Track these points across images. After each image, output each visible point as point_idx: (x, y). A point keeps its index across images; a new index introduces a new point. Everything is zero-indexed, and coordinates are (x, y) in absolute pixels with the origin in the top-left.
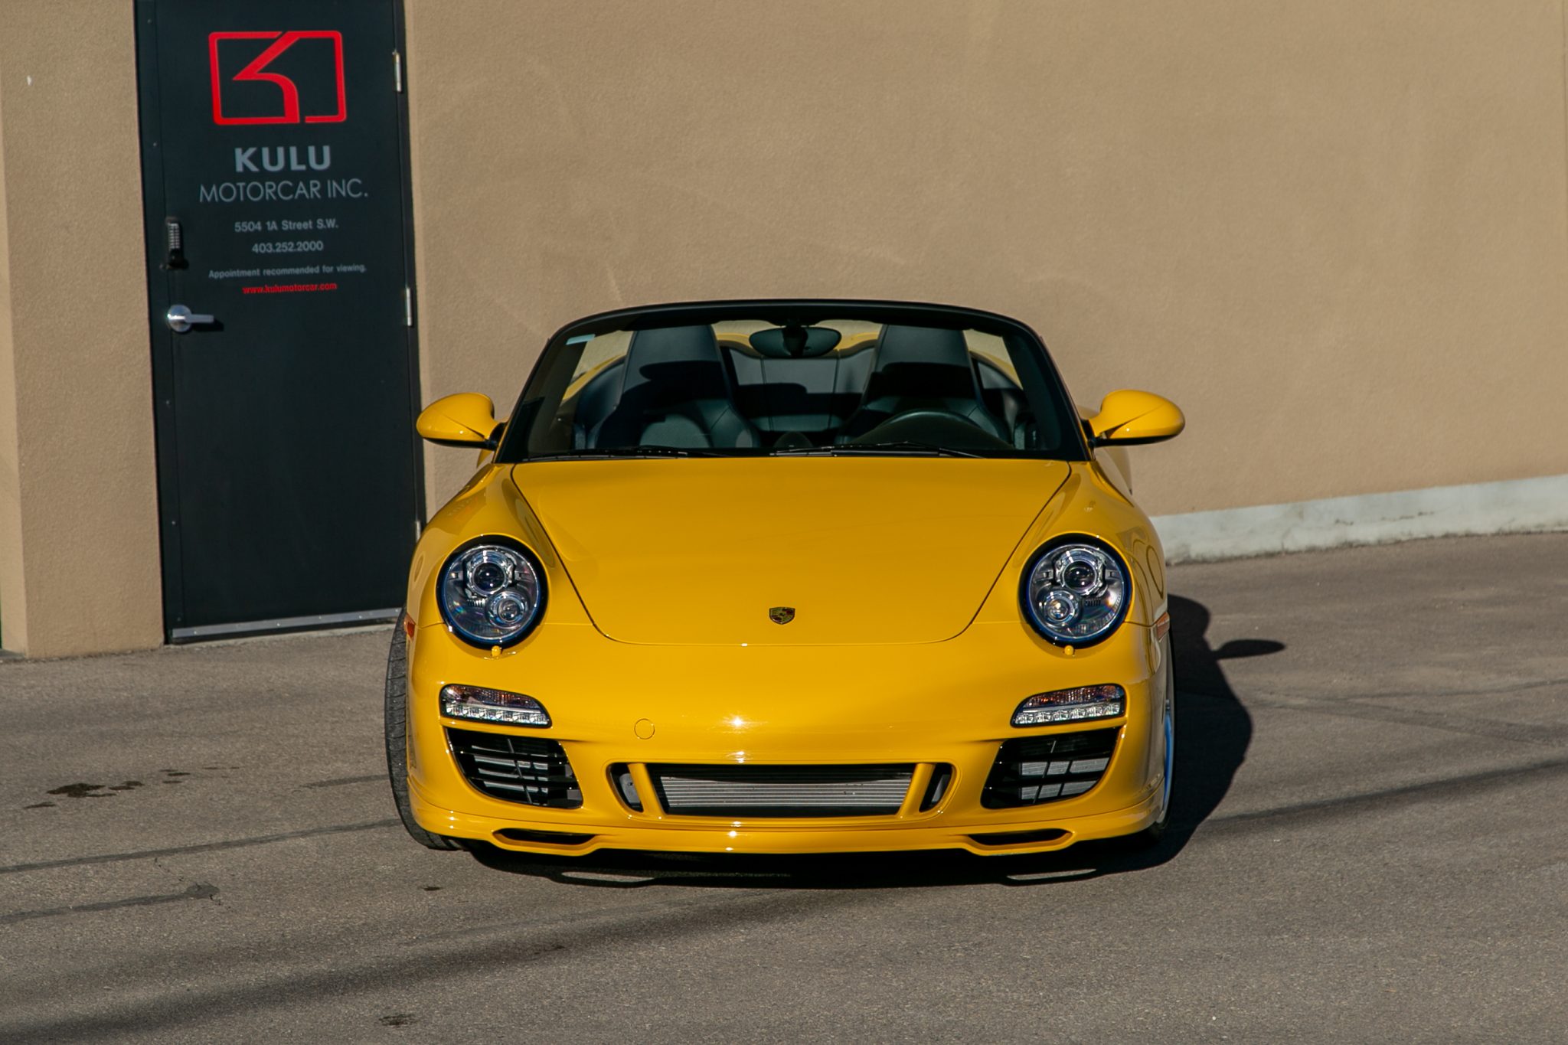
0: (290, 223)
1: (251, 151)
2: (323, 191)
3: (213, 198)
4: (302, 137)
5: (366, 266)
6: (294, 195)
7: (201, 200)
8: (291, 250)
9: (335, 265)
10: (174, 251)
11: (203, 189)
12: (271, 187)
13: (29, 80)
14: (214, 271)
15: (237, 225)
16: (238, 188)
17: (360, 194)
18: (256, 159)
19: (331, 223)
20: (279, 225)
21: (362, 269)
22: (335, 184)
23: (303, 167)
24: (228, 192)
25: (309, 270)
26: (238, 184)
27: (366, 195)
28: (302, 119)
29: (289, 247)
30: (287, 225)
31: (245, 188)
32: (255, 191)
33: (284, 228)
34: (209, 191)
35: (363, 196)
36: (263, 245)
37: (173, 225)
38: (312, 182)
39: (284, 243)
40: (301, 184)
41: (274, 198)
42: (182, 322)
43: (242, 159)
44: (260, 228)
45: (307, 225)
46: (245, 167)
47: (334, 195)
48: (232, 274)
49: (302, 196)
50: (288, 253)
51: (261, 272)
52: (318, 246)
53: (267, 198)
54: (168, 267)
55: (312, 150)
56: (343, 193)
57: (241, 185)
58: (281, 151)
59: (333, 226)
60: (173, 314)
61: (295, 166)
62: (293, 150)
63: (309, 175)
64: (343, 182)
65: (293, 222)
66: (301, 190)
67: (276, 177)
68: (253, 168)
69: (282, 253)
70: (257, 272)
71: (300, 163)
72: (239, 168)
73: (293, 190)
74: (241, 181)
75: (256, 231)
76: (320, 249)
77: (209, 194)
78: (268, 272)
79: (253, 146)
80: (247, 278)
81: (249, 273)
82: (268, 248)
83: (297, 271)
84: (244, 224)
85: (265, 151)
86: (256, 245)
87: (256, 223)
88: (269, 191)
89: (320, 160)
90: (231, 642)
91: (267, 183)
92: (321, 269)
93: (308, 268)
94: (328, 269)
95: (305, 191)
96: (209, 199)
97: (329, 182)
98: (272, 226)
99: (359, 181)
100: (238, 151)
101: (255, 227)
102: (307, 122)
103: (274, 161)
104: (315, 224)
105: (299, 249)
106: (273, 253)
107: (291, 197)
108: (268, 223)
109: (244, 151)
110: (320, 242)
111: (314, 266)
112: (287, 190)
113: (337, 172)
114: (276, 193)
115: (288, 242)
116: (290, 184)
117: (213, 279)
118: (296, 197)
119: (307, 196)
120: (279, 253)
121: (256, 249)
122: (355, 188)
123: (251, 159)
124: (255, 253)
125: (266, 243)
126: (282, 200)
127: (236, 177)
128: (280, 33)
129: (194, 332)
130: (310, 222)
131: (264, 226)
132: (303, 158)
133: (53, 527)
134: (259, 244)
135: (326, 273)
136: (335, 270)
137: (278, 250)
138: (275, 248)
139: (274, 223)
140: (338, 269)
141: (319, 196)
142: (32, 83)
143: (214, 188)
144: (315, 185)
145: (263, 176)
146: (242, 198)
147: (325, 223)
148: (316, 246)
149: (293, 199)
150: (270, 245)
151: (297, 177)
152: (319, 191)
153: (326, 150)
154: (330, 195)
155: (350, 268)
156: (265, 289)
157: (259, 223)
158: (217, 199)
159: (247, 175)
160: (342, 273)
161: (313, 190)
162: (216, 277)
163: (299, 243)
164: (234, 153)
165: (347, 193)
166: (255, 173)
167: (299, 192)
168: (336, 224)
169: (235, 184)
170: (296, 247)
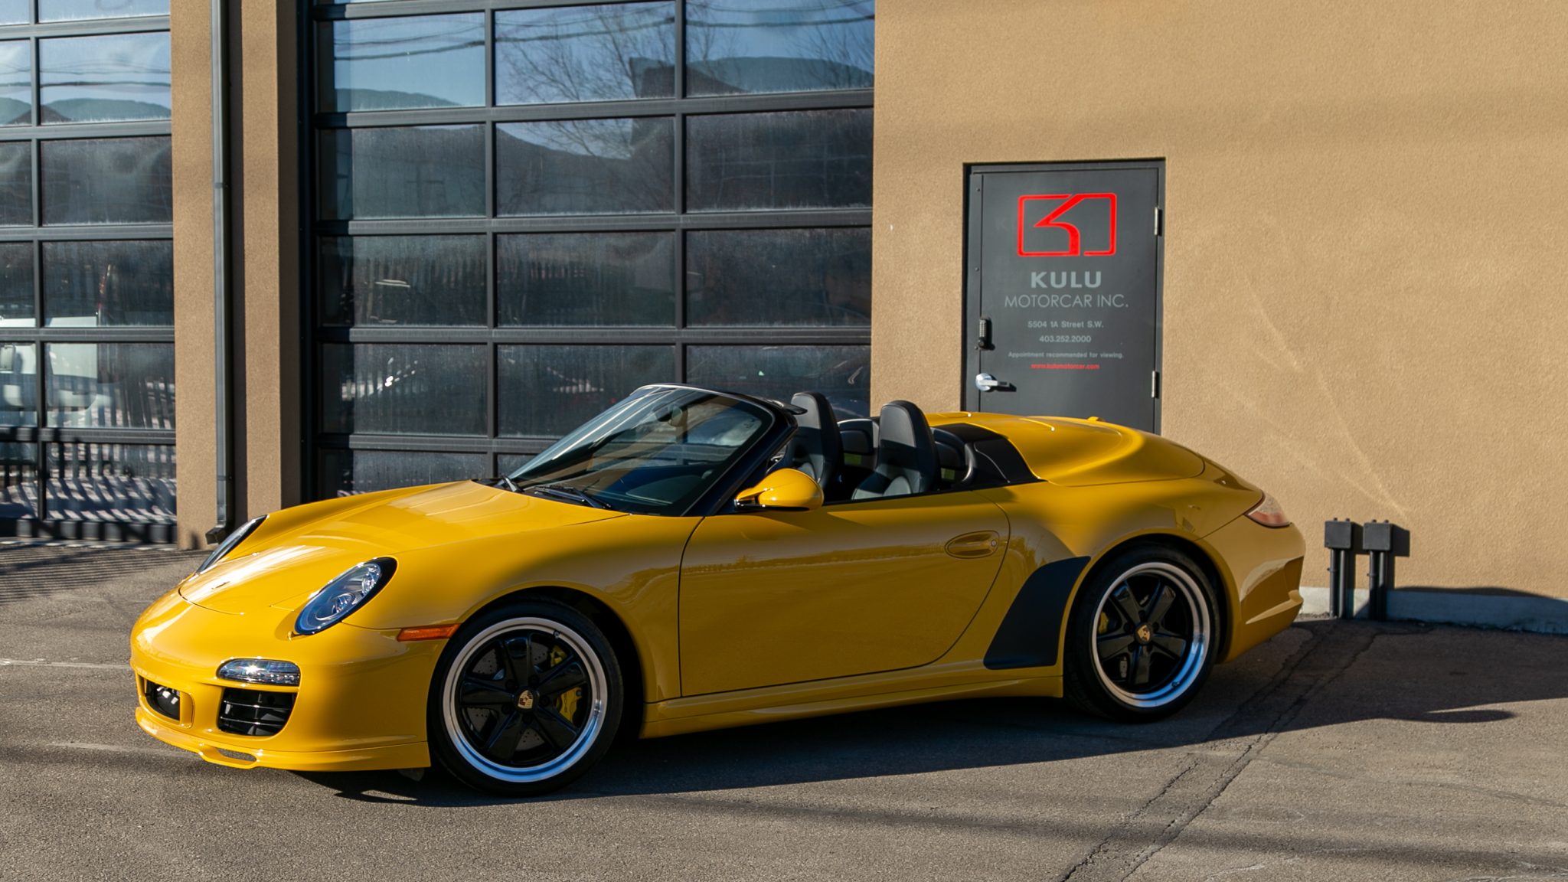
0: (1068, 323)
1: (1043, 274)
2: (1094, 302)
3: (1014, 304)
4: (1081, 266)
5: (1123, 355)
6: (1072, 304)
7: (1005, 306)
8: (1067, 341)
9: (1099, 352)
10: (982, 339)
11: (1007, 299)
12: (1055, 298)
13: (892, 227)
14: (1012, 352)
15: (1029, 323)
16: (1031, 299)
17: (1123, 305)
18: (1046, 279)
19: (1098, 324)
20: (1059, 324)
21: (1120, 356)
22: (1103, 297)
23: (1080, 286)
24: (1024, 301)
26: (1032, 296)
27: (1127, 306)
28: (1082, 253)
29: (1066, 339)
30: (1065, 324)
31: (1036, 299)
32: (1044, 301)
33: (1063, 326)
34: (1011, 300)
35: (1124, 307)
36: (1047, 337)
37: (984, 321)
38: (1086, 296)
39: (1063, 336)
40: (1078, 297)
41: (1057, 305)
42: (986, 385)
43: (1036, 279)
44: (1045, 326)
45: (1079, 325)
46: (1037, 284)
47: (1102, 305)
48: (1023, 355)
49: (1078, 305)
50: (1065, 343)
51: (1045, 355)
52: (1088, 339)
53: (1052, 305)
54: (976, 348)
55: (1087, 275)
56: (1109, 304)
57: (1034, 296)
58: (1064, 275)
59: (1100, 326)
60: (980, 379)
61: (1074, 285)
62: (1073, 274)
63: (1085, 290)
64: (1110, 296)
65: (1070, 322)
66: (1077, 300)
67: (1059, 292)
68: (1043, 286)
69: (1061, 343)
70: (1042, 355)
71: (1077, 283)
72: (1034, 285)
73: (1072, 301)
74: (1034, 294)
75: (1043, 327)
76: (1089, 341)
77: (1011, 302)
78: (1050, 355)
79: (1044, 271)
80: (1035, 358)
81: (1036, 355)
82: (1051, 339)
83: (1071, 355)
84: (1035, 322)
85: (1053, 275)
86: (1042, 337)
87: (1043, 322)
88: (1054, 301)
89: (1093, 281)
91: (1053, 296)
92: (1088, 355)
93: (1079, 354)
94: (1094, 355)
95: (1080, 302)
96: (1011, 305)
97: (1099, 296)
98: (1054, 324)
99: (1122, 296)
100: (1034, 274)
101: (1042, 325)
102: (1085, 255)
103: (1058, 281)
104: (1085, 324)
105: (1073, 341)
106: (1054, 342)
107: (1069, 305)
108: (1052, 323)
109: (1037, 275)
110: (1089, 337)
111: (1083, 353)
112: (1066, 301)
113: (1105, 289)
114: (1058, 303)
115: (1065, 335)
116: (1070, 297)
117: (1011, 357)
118: (1073, 306)
119: (1082, 305)
120: (1059, 343)
121: (1042, 339)
122: (1119, 301)
123: (1042, 279)
124: (1041, 342)
125: (1049, 336)
126: (1063, 307)
127: (1030, 291)
129: (995, 391)
130: (1083, 323)
131: (1049, 325)
132: (1080, 279)
134: (1044, 336)
135: (1092, 358)
136: (1099, 355)
137: (1058, 341)
138: (1055, 339)
139: (1056, 323)
140: (1102, 356)
141: (1090, 305)
142: (894, 230)
143: (1015, 298)
144: (1088, 298)
145: (1050, 290)
146: (1034, 305)
147: (1093, 324)
148: (1086, 339)
149: (1071, 307)
150: (1052, 337)
151: (1074, 292)
152: (1090, 302)
153: (1098, 275)
154: (1099, 305)
155: (1111, 355)
156: (1046, 366)
157: (1045, 322)
158: (1016, 305)
159: (1039, 290)
160: (1104, 358)
161: (1086, 301)
162: (1013, 356)
163: (1072, 336)
164: (1030, 275)
165: (1112, 303)
166: (1044, 289)
167: (1075, 302)
168: (1102, 324)
169: (1029, 295)
170: (1070, 339)
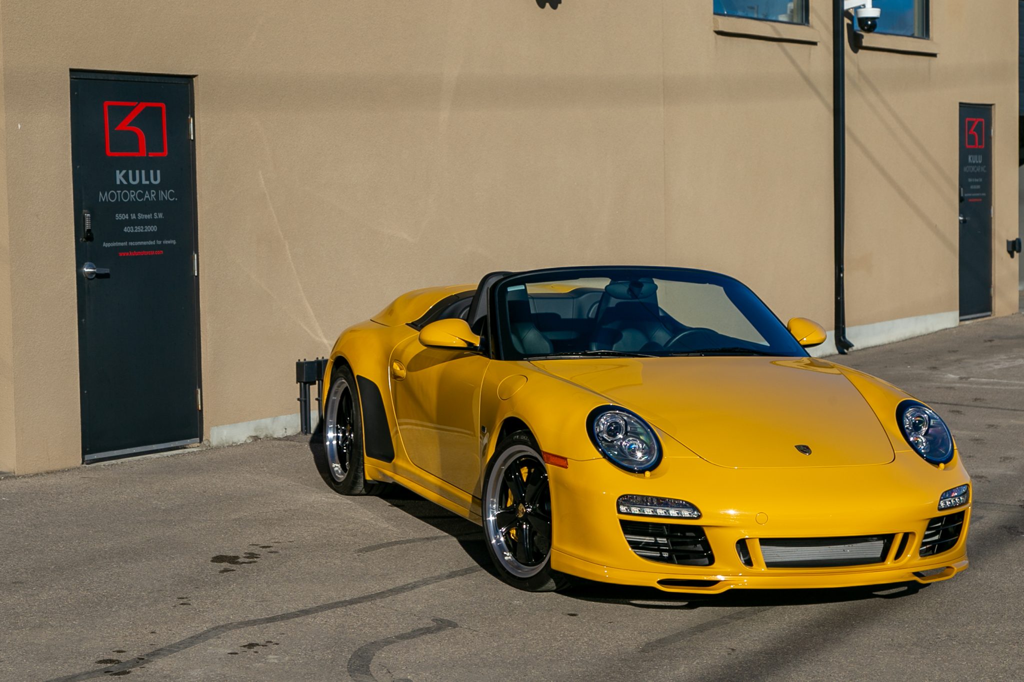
0: (142, 215)
1: (124, 172)
2: (157, 196)
3: (105, 199)
4: (147, 165)
5: (176, 241)
6: (144, 198)
7: (100, 201)
8: (142, 231)
9: (162, 240)
10: (89, 231)
11: (101, 194)
12: (133, 194)
13: (19, 126)
14: (106, 243)
15: (117, 215)
16: (117, 193)
17: (174, 199)
18: (126, 176)
19: (161, 215)
20: (137, 216)
21: (174, 242)
22: (162, 192)
23: (148, 182)
24: (112, 196)
25: (150, 243)
26: (118, 191)
27: (176, 199)
28: (148, 154)
29: (141, 229)
30: (140, 216)
31: (121, 193)
32: (126, 196)
33: (139, 218)
34: (103, 195)
35: (175, 200)
36: (129, 227)
37: (88, 215)
38: (152, 191)
39: (139, 227)
40: (147, 192)
41: (135, 200)
42: (92, 273)
43: (119, 176)
44: (127, 218)
45: (149, 216)
46: (121, 181)
47: (162, 199)
48: (114, 244)
49: (147, 199)
50: (141, 232)
51: (128, 244)
52: (154, 228)
53: (131, 200)
54: (84, 240)
55: (152, 172)
56: (166, 198)
57: (119, 192)
58: (137, 172)
59: (161, 217)
60: (87, 269)
61: (144, 182)
62: (143, 172)
63: (151, 187)
64: (166, 191)
65: (143, 214)
66: (147, 195)
67: (135, 188)
68: (125, 183)
69: (138, 232)
70: (125, 244)
71: (146, 180)
72: (118, 183)
73: (143, 195)
74: (119, 190)
75: (126, 219)
76: (155, 231)
77: (103, 197)
78: (131, 244)
79: (125, 170)
80: (121, 247)
81: (122, 244)
82: (131, 229)
83: (145, 243)
84: (120, 215)
85: (130, 172)
86: (126, 228)
87: (125, 214)
88: (132, 196)
89: (155, 179)
90: (114, 462)
91: (131, 191)
92: (156, 242)
93: (150, 242)
94: (159, 242)
95: (148, 197)
96: (104, 200)
97: (159, 191)
98: (133, 217)
99: (173, 191)
100: (118, 172)
101: (125, 217)
102: (150, 156)
103: (134, 178)
104: (153, 216)
105: (146, 231)
106: (133, 232)
107: (142, 199)
108: (132, 215)
109: (120, 172)
110: (155, 226)
111: (153, 241)
112: (140, 196)
113: (161, 187)
114: (135, 197)
115: (141, 226)
116: (142, 192)
117: (105, 247)
118: (145, 200)
119: (150, 200)
120: (136, 233)
121: (126, 230)
122: (171, 195)
123: (123, 177)
124: (125, 232)
125: (130, 227)
126: (138, 201)
127: (116, 187)
128: (137, 103)
129: (97, 279)
130: (151, 215)
131: (130, 217)
132: (148, 177)
133: (29, 396)
135: (158, 245)
136: (162, 242)
137: (136, 231)
138: (134, 229)
139: (134, 215)
140: (164, 243)
141: (155, 200)
142: (21, 128)
143: (106, 194)
144: (153, 193)
145: (130, 187)
146: (119, 200)
147: (158, 216)
149: (143, 201)
151: (145, 188)
152: (155, 197)
153: (158, 172)
154: (160, 199)
155: (169, 242)
156: (129, 254)
157: (127, 215)
158: (107, 200)
159: (122, 187)
160: (165, 245)
161: (152, 195)
162: (106, 246)
163: (146, 227)
164: (115, 173)
165: (168, 198)
166: (125, 185)
167: (146, 197)
168: (163, 216)
169: (116, 192)
170: (144, 229)
